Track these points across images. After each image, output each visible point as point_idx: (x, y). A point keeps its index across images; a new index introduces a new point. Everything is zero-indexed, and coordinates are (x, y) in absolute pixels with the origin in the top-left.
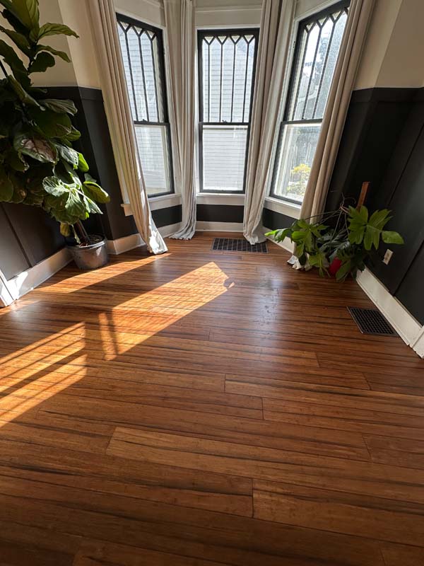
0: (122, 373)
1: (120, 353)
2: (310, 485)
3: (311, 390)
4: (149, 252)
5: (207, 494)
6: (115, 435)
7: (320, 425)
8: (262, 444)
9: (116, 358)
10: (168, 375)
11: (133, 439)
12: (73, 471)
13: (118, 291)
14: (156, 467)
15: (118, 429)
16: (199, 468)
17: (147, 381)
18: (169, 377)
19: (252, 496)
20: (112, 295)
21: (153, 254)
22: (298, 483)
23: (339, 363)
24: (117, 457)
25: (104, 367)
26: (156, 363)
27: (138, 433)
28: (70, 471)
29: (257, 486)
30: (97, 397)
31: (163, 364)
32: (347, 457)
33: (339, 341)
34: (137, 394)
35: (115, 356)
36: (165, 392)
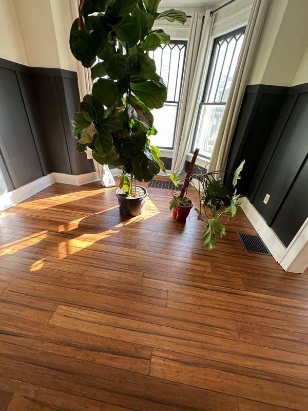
0: (69, 268)
1: (70, 253)
2: (193, 355)
3: (203, 288)
4: (102, 185)
5: (118, 356)
6: (57, 310)
7: (207, 313)
8: (163, 324)
9: (67, 257)
10: (102, 271)
11: (70, 314)
12: (23, 335)
13: (76, 211)
14: (83, 334)
15: (60, 307)
16: (114, 338)
17: (87, 274)
18: (103, 272)
19: (151, 360)
20: (71, 213)
21: (105, 187)
22: (185, 353)
23: (225, 271)
24: (56, 326)
25: (57, 263)
26: (95, 262)
27: (74, 310)
28: (20, 334)
29: (155, 353)
30: (49, 283)
31: (100, 263)
32: (222, 337)
33: (228, 255)
34: (78, 283)
35: (66, 255)
36: (98, 282)
